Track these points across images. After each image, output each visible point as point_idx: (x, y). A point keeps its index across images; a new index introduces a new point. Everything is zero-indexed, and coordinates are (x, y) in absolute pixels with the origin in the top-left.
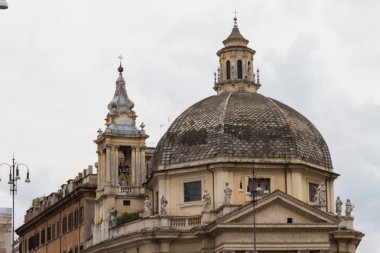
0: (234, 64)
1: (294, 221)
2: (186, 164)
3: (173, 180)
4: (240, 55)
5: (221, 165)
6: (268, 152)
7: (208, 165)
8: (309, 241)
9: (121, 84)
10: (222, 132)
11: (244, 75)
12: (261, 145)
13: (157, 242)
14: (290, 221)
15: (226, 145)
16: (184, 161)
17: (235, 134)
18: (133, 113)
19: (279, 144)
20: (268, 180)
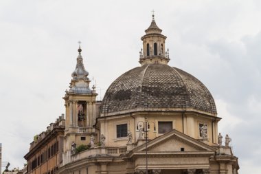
0: (151, 46)
1: (185, 150)
2: (118, 113)
3: (110, 123)
4: (155, 40)
5: (139, 113)
6: (171, 104)
7: (131, 113)
8: (195, 163)
9: (80, 60)
10: (140, 91)
11: (158, 53)
12: (166, 99)
13: (98, 164)
14: (182, 150)
15: (143, 100)
16: (117, 111)
17: (149, 92)
18: (88, 79)
19: (178, 99)
20: (171, 123)
